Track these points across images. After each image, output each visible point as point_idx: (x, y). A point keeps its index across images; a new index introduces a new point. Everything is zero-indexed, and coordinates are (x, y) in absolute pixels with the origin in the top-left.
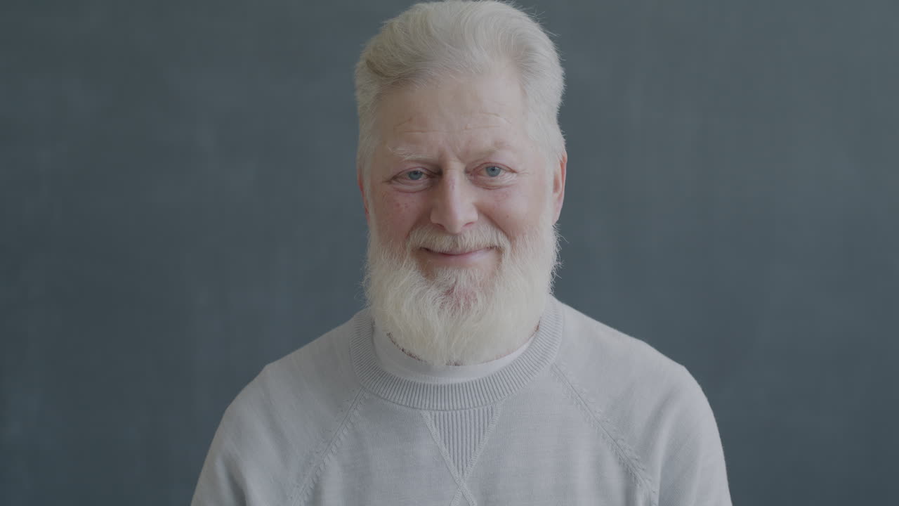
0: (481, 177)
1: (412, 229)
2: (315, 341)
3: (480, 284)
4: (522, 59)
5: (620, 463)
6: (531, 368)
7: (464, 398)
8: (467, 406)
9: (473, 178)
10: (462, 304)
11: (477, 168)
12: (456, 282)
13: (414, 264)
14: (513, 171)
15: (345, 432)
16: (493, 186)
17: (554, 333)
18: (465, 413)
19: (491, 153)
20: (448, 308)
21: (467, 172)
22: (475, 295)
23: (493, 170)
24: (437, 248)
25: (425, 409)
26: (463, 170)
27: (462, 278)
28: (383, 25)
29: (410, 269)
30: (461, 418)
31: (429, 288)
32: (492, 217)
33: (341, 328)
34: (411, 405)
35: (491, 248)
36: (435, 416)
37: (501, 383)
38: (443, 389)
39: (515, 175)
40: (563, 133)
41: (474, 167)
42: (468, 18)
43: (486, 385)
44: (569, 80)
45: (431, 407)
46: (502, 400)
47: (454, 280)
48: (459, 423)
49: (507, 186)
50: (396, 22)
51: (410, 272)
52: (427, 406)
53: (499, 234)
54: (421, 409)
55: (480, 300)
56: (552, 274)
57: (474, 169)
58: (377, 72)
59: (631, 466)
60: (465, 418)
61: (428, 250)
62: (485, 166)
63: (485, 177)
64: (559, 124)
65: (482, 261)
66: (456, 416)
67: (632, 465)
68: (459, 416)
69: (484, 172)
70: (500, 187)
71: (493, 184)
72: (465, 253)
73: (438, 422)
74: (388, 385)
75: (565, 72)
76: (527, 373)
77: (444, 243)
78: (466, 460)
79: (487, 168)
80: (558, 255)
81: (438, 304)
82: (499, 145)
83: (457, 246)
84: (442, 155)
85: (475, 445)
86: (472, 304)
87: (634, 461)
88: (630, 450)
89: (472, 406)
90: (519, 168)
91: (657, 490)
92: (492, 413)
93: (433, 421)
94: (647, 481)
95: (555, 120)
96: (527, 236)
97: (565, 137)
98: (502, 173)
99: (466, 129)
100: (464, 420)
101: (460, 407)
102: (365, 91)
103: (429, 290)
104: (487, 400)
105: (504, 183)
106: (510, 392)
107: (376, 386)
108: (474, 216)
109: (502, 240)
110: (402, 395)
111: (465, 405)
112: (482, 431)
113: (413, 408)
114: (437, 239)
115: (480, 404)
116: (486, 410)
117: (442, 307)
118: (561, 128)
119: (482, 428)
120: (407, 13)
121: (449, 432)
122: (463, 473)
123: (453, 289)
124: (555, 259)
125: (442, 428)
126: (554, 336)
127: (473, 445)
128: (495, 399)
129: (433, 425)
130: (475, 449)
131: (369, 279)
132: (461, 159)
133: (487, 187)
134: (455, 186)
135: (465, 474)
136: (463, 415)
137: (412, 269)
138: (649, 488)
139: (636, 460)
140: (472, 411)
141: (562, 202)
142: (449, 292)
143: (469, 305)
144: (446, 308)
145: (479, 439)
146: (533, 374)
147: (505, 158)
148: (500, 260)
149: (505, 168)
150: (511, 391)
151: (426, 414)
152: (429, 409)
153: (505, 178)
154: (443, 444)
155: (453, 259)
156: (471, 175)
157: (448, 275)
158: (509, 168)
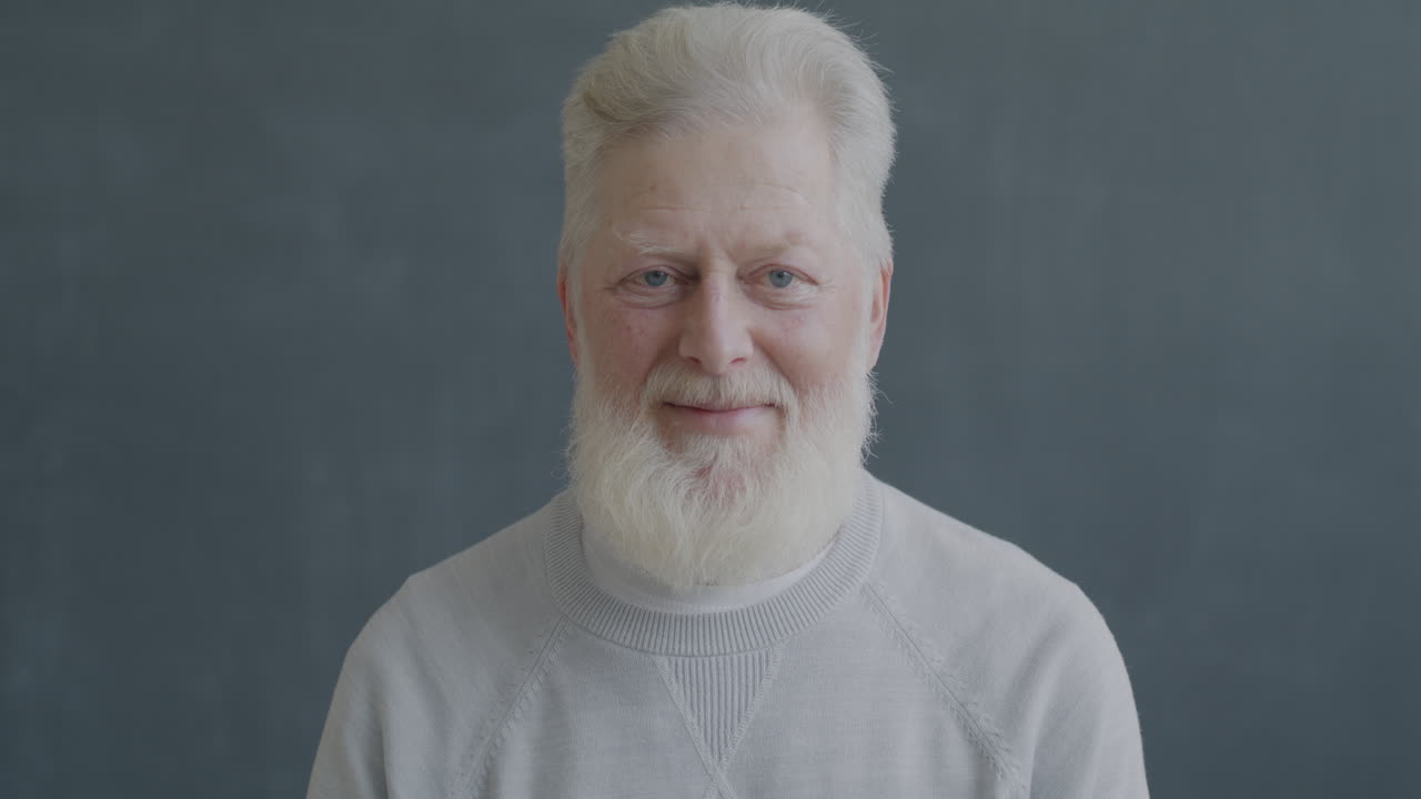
0: (760, 287)
1: (650, 370)
2: (489, 539)
3: (752, 463)
4: (832, 104)
5: (970, 742)
6: (830, 590)
7: (723, 637)
8: (728, 650)
9: (748, 287)
10: (722, 494)
11: (756, 271)
12: (715, 458)
13: (651, 427)
14: (812, 281)
15: (536, 687)
16: (780, 304)
17: (866, 534)
18: (725, 661)
19: (778, 250)
20: (699, 498)
21: (739, 277)
22: (742, 482)
23: (781, 276)
24: (687, 399)
25: (661, 654)
26: (734, 273)
27: (725, 453)
28: (611, 39)
29: (642, 436)
30: (718, 669)
31: (670, 466)
32: (773, 355)
33: (530, 520)
34: (639, 646)
35: (771, 405)
36: (677, 665)
37: (782, 615)
38: (690, 621)
39: (814, 288)
40: (888, 228)
41: (750, 270)
42: (751, 36)
43: (758, 616)
44: (902, 143)
45: (670, 651)
46: (783, 641)
47: (712, 457)
48: (715, 677)
49: (800, 307)
50: (634, 35)
51: (643, 440)
52: (664, 647)
53: (783, 385)
54: (654, 653)
55: (749, 490)
56: (863, 450)
57: (751, 274)
58: (601, 114)
59: (987, 745)
60: (725, 668)
61: (671, 405)
62: (769, 269)
63: (767, 287)
64: (883, 213)
65: (756, 423)
66: (710, 664)
67: (990, 743)
68: (714, 666)
69: (766, 280)
70: (790, 306)
71: (782, 300)
72: (730, 410)
73: (680, 676)
74: (603, 614)
75: (898, 130)
76: (823, 598)
77: (698, 390)
78: (726, 737)
79: (772, 272)
80: (873, 421)
81: (683, 492)
82: (793, 238)
83: (720, 395)
84: (702, 248)
85: (739, 712)
86: (737, 495)
87: (992, 737)
88: (987, 720)
89: (735, 649)
90: (822, 277)
91: (1028, 783)
92: (767, 661)
93: (673, 674)
94: (1014, 770)
95: (877, 206)
96: (826, 390)
97: (891, 234)
98: (795, 282)
99: (743, 208)
100: (722, 671)
101: (715, 651)
102: (579, 140)
103: (671, 470)
104: (760, 641)
105: (797, 300)
106: (795, 629)
107: (584, 614)
108: (748, 349)
109: (786, 395)
110: (625, 631)
111: (725, 650)
112: (750, 690)
113: (642, 651)
114: (688, 383)
115: (748, 647)
116: (757, 656)
117: (689, 496)
118: (887, 220)
119: (751, 684)
120: (652, 22)
121: (698, 691)
122: (720, 758)
123: (710, 468)
124: (869, 427)
125: (688, 684)
126: (866, 539)
127: (736, 713)
128: (772, 639)
129: (673, 679)
130: (739, 720)
131: (575, 446)
132: (732, 257)
133: (771, 305)
134: (721, 298)
135: (724, 759)
136: (721, 665)
137: (646, 436)
138: (1015, 780)
139: (997, 735)
140: (735, 657)
141: (883, 337)
142: (703, 473)
143: (731, 497)
144: (695, 498)
145: (747, 701)
146: (833, 600)
147: (800, 258)
148: (782, 428)
149: (802, 276)
150: (798, 626)
151: (662, 661)
152: (667, 654)
153: (800, 292)
154: (688, 709)
155: (712, 420)
156: (746, 283)
157: (704, 447)
158: (806, 275)
